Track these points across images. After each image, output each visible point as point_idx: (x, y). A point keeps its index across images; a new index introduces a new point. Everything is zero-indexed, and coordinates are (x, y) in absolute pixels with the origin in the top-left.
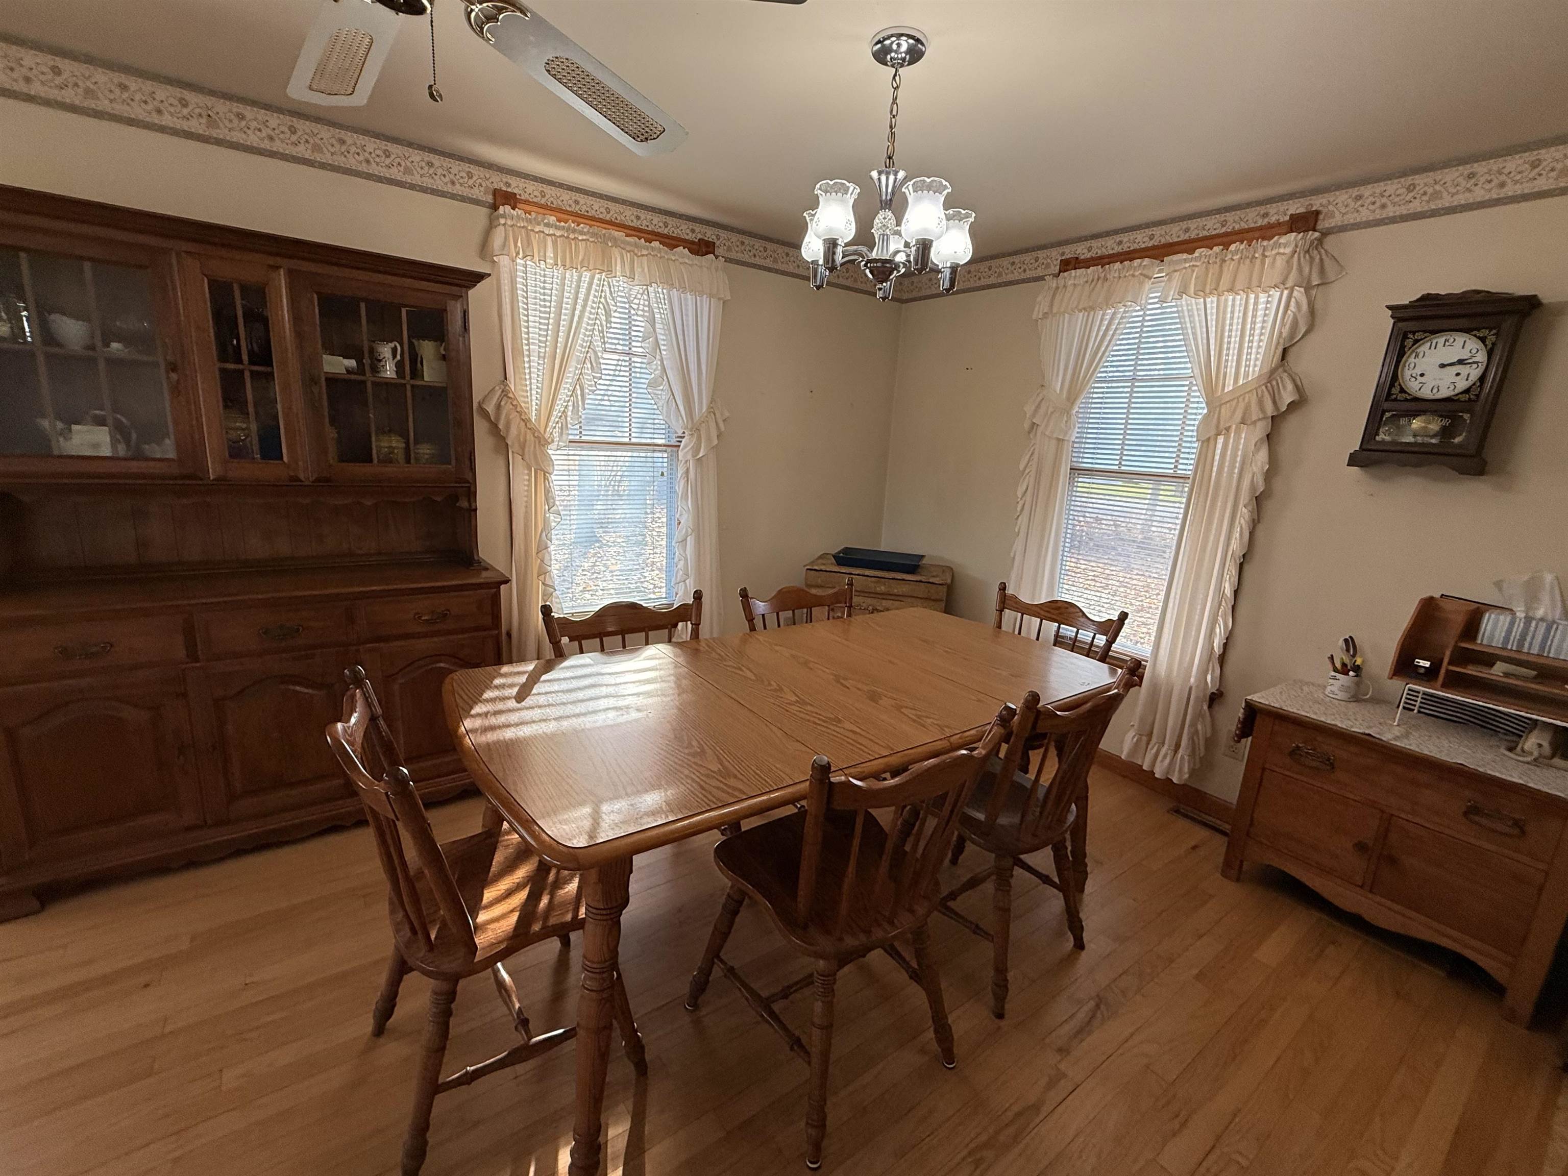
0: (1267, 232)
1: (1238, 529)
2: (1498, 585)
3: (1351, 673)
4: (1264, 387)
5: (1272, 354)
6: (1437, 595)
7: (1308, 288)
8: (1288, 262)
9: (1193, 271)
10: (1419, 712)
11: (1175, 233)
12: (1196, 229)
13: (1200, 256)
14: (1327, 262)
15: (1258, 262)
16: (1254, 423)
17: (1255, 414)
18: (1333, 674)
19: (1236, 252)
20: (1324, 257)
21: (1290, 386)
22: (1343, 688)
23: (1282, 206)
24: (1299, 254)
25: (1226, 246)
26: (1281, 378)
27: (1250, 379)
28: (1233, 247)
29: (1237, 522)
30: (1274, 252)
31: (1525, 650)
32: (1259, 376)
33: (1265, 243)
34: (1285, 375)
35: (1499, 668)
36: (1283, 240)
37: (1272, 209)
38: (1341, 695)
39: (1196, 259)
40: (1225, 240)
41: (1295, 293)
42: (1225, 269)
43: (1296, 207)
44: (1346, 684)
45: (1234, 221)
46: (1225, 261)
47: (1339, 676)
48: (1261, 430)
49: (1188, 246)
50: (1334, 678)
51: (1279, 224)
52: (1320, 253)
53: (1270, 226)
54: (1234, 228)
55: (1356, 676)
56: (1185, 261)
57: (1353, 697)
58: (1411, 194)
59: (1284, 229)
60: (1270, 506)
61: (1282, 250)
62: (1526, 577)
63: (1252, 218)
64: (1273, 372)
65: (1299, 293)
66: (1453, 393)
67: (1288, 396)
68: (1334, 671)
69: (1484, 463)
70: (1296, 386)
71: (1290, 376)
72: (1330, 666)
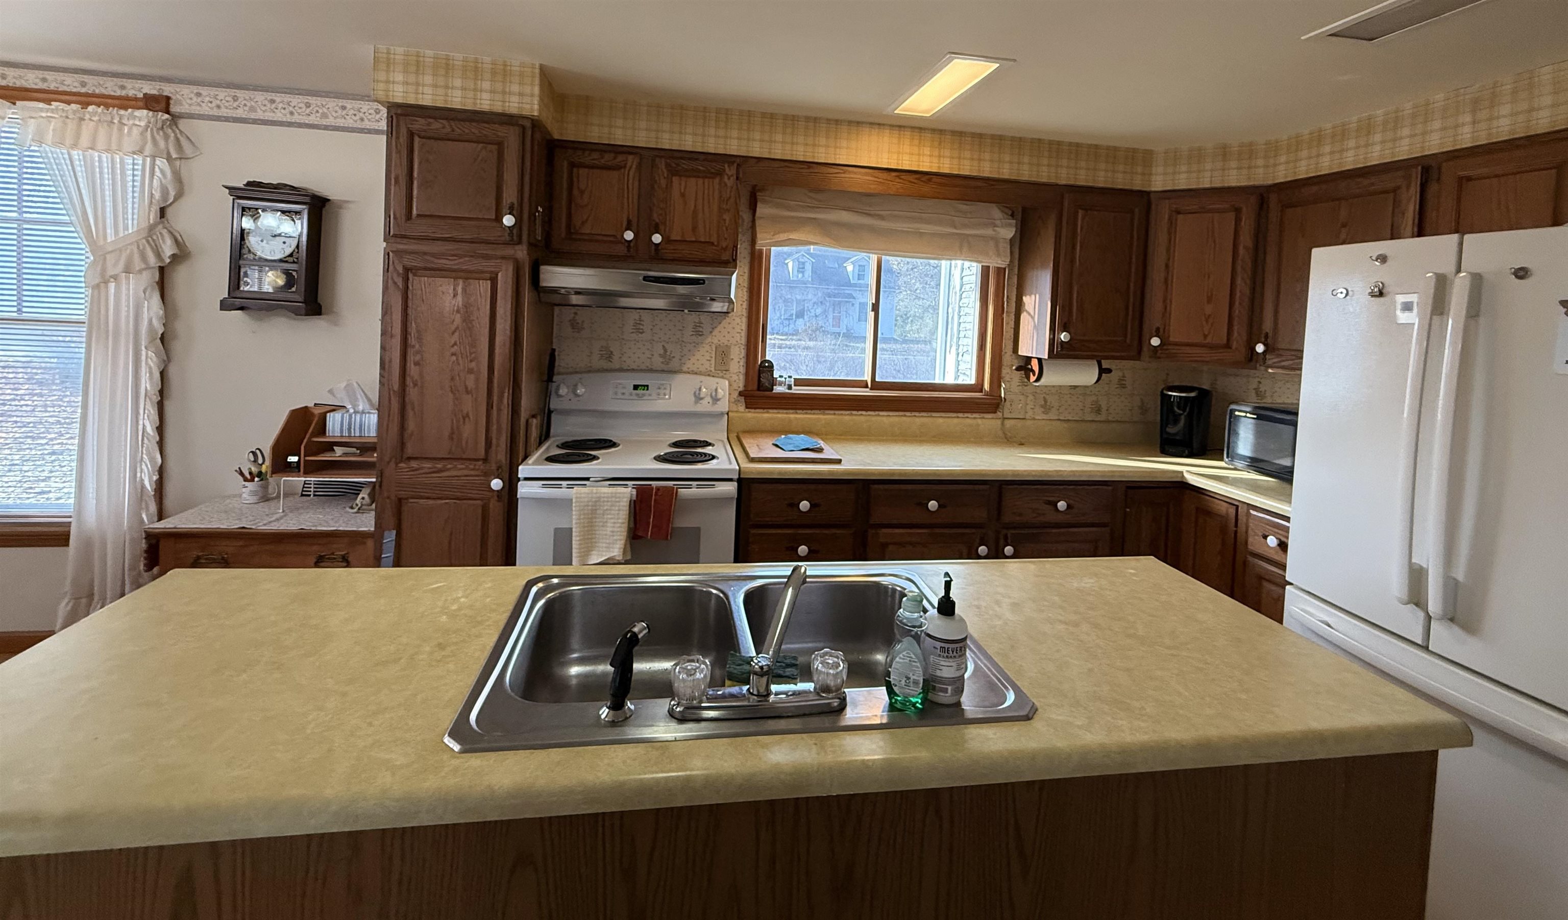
0: (125, 103)
1: (144, 369)
2: (331, 392)
3: (256, 479)
4: (144, 241)
5: (147, 214)
6: (311, 405)
7: (169, 158)
8: (142, 134)
9: (50, 122)
10: (315, 495)
11: (31, 80)
12: (53, 81)
13: (57, 109)
14: (183, 140)
15: (115, 127)
16: (140, 271)
17: (138, 264)
18: (244, 483)
19: (95, 113)
20: (179, 135)
21: (169, 241)
22: (253, 493)
23: (139, 84)
24: (152, 129)
25: (85, 105)
26: (160, 233)
27: (130, 231)
28: (91, 108)
29: (143, 364)
30: (131, 122)
31: (353, 435)
32: (138, 231)
33: (122, 112)
34: (165, 232)
35: (339, 451)
36: (138, 113)
37: (129, 83)
38: (253, 499)
39: (52, 111)
40: (85, 100)
41: (158, 162)
42: (84, 127)
43: (150, 88)
44: (252, 489)
45: (93, 85)
46: (84, 120)
47: (247, 484)
48: (149, 277)
49: (46, 96)
50: (245, 487)
51: (136, 99)
52: (174, 132)
53: (127, 98)
54: (94, 91)
55: (260, 480)
56: (41, 110)
57: (262, 498)
58: (237, 103)
59: (141, 104)
60: (177, 347)
61: (137, 123)
62: (344, 384)
63: (110, 87)
64: (151, 228)
65: (161, 163)
66: (284, 256)
67: (168, 249)
68: (245, 481)
69: (320, 307)
70: (176, 241)
71: (171, 233)
72: (241, 478)
